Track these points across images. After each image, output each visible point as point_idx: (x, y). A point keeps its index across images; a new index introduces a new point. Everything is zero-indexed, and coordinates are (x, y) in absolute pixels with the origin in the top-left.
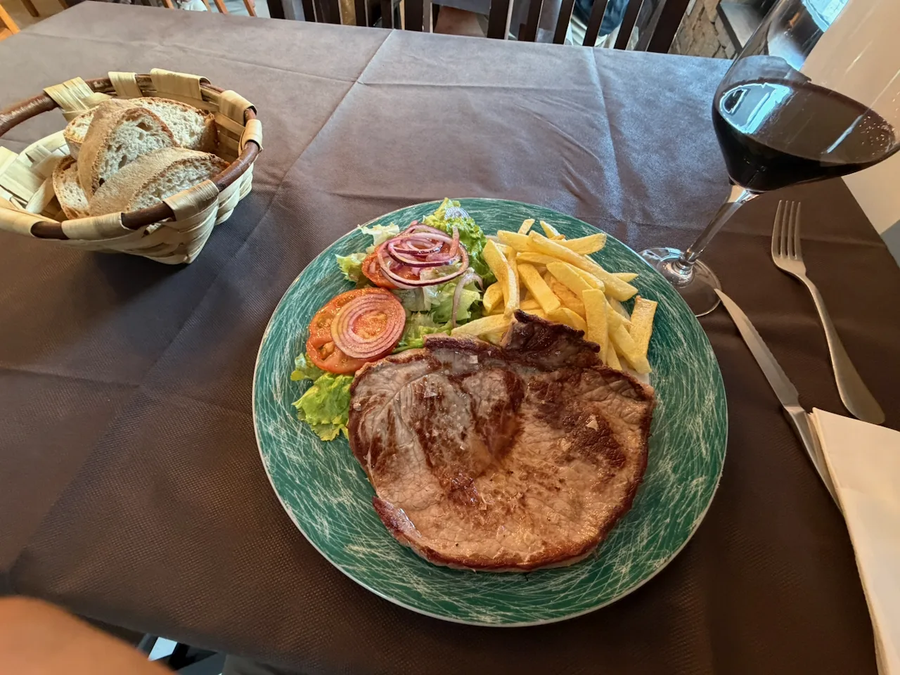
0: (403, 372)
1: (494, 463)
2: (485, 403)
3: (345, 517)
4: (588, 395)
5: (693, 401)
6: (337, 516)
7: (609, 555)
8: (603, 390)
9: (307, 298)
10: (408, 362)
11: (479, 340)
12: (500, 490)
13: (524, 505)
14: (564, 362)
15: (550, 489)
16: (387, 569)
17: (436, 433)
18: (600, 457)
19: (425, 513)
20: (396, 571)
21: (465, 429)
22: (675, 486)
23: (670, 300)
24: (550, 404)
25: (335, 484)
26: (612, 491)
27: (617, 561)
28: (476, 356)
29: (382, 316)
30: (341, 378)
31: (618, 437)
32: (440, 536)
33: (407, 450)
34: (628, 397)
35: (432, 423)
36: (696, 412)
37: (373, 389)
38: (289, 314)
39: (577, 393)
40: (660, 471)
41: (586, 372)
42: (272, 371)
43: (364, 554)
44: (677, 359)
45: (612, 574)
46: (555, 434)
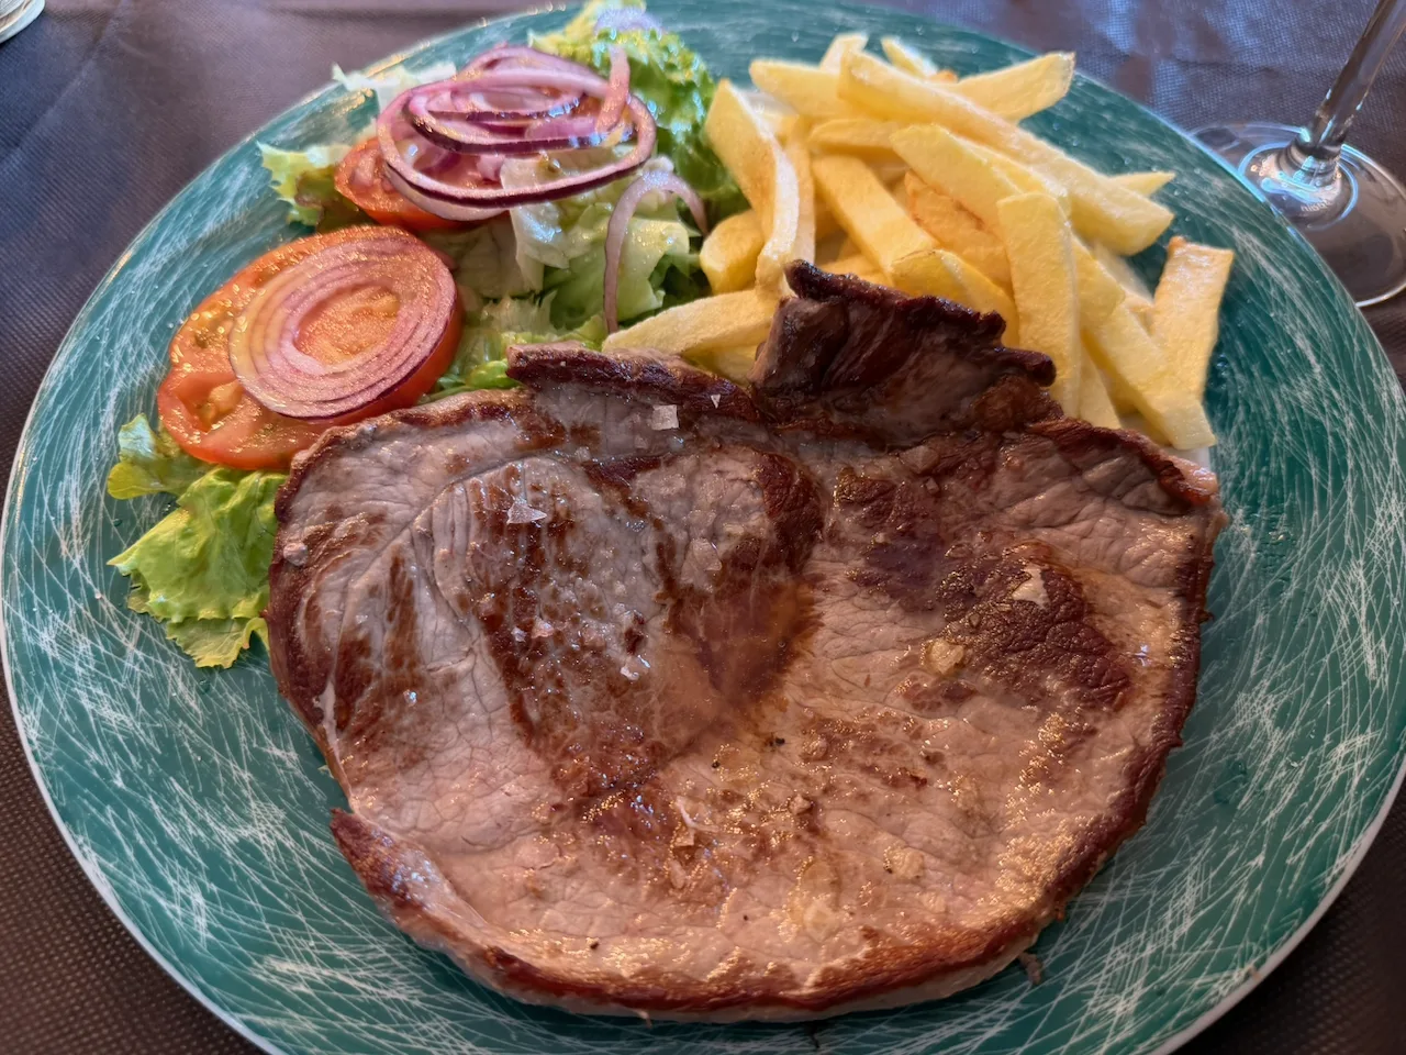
0: (442, 450)
1: (727, 717)
2: (701, 546)
3: (258, 881)
4: (1021, 509)
5: (1339, 522)
6: (234, 878)
7: (1077, 965)
8: (1064, 495)
9: (175, 277)
10: (459, 421)
11: (685, 366)
12: (742, 792)
13: (814, 830)
14: (943, 417)
15: (895, 784)
16: (380, 1027)
17: (544, 628)
18: (1052, 683)
19: (498, 858)
20: (408, 1030)
21: (640, 622)
22: (1282, 764)
23: (1274, 248)
24: (900, 543)
25: (233, 787)
26: (1085, 779)
27: (1101, 982)
28: (673, 408)
29: (386, 301)
30: (255, 480)
31: (1109, 623)
32: (542, 922)
33: (451, 680)
34: (1142, 508)
35: (533, 602)
36: (1349, 552)
37: (347, 500)
38: (121, 319)
39: (984, 507)
40: (1240, 723)
41: (1012, 442)
42: (60, 477)
43: (312, 984)
44: (1295, 409)
45: (1083, 1019)
46: (915, 626)
